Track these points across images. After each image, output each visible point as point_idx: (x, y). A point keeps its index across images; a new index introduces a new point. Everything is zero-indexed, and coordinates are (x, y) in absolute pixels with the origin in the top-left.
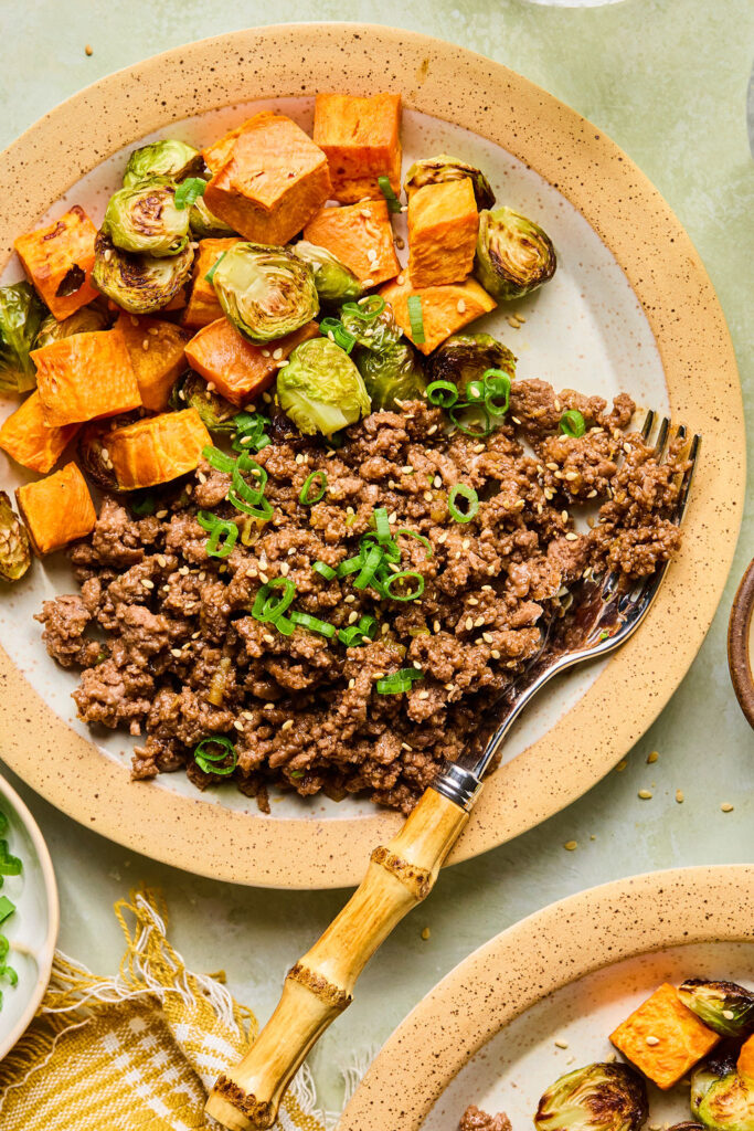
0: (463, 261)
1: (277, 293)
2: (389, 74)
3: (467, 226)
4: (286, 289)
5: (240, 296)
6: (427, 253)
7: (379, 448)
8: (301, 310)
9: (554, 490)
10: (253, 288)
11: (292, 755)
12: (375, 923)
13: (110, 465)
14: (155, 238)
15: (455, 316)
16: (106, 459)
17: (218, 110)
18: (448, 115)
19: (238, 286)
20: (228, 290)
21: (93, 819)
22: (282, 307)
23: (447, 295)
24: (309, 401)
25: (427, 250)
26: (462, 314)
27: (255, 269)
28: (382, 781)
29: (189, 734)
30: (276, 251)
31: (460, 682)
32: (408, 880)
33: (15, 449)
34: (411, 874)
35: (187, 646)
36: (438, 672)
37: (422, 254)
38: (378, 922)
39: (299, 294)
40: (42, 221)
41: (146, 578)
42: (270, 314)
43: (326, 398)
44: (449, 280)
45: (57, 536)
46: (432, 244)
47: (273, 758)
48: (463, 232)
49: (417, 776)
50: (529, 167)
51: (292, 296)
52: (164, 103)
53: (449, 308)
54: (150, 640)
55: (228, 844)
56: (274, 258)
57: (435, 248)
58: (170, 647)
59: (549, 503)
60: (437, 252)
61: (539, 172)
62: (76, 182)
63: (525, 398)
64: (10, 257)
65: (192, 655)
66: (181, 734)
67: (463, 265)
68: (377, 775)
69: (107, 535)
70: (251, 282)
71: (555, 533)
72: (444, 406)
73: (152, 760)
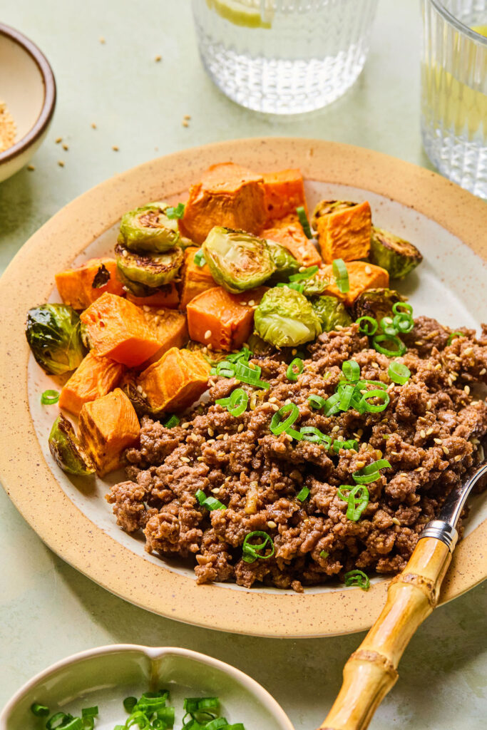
0: (364, 241)
1: (246, 258)
2: (289, 160)
3: (363, 214)
4: (252, 255)
5: (222, 260)
6: (340, 236)
7: (334, 346)
8: (263, 268)
9: (457, 374)
10: (229, 254)
11: (317, 539)
12: (403, 617)
13: (145, 395)
14: (158, 229)
15: (365, 277)
16: (141, 392)
17: (179, 194)
18: (332, 179)
19: (218, 252)
20: (214, 253)
21: (173, 610)
22: (251, 266)
23: (357, 266)
24: (282, 318)
25: (339, 233)
26: (370, 275)
27: (229, 242)
28: (384, 542)
29: (235, 533)
30: (241, 232)
31: (427, 465)
32: (421, 586)
33: (77, 388)
34: (423, 582)
35: (223, 486)
36: (410, 455)
37: (337, 236)
38: (406, 617)
39: (261, 258)
40: (71, 268)
41: (184, 456)
42: (244, 270)
43: (292, 314)
44: (357, 256)
45: (116, 431)
46: (343, 228)
47: (304, 546)
48: (361, 218)
49: (406, 542)
50: (392, 200)
51: (257, 259)
52: (143, 192)
53: (360, 273)
54: (196, 483)
55: (277, 613)
56: (240, 236)
57: (344, 231)
58: (210, 488)
59: (455, 383)
60: (346, 235)
61: (399, 202)
62: (90, 243)
63: (422, 326)
64: (53, 289)
65: (227, 491)
66: (229, 534)
67: (364, 244)
68: (379, 539)
69: (150, 433)
70: (228, 250)
71: (463, 402)
72: (369, 334)
73: (211, 564)
